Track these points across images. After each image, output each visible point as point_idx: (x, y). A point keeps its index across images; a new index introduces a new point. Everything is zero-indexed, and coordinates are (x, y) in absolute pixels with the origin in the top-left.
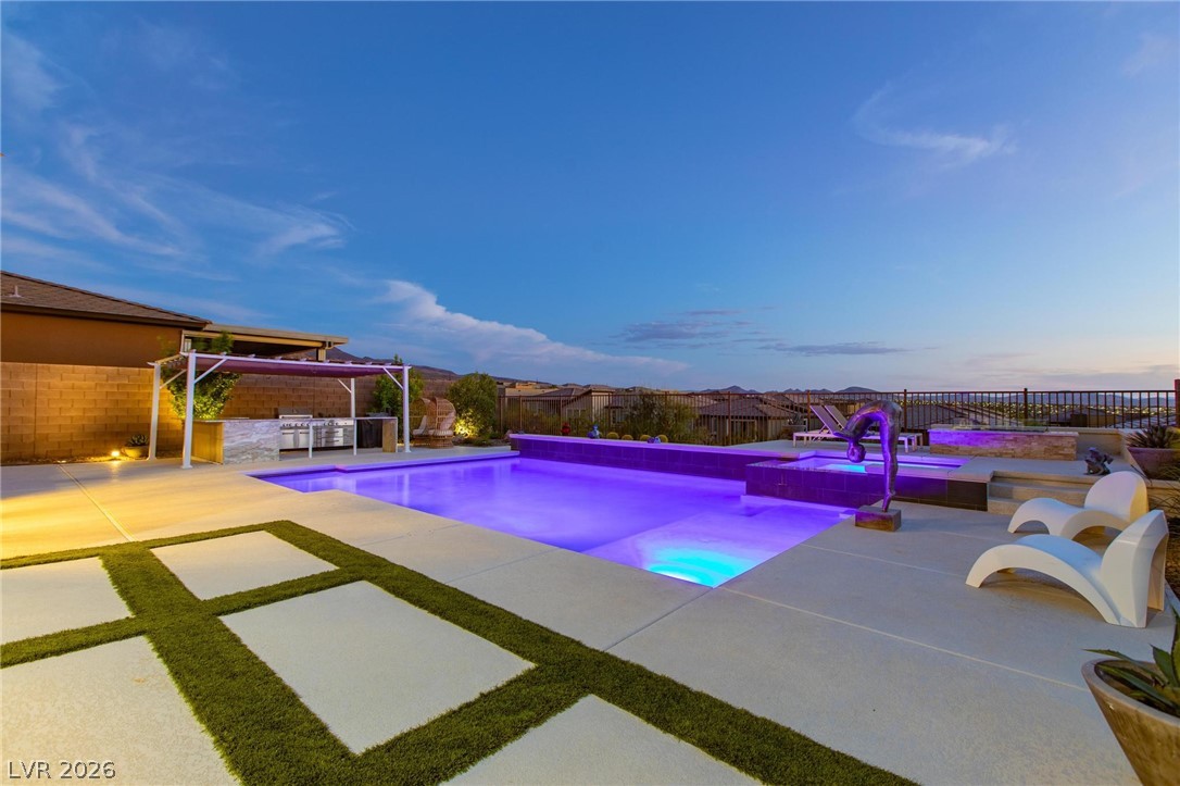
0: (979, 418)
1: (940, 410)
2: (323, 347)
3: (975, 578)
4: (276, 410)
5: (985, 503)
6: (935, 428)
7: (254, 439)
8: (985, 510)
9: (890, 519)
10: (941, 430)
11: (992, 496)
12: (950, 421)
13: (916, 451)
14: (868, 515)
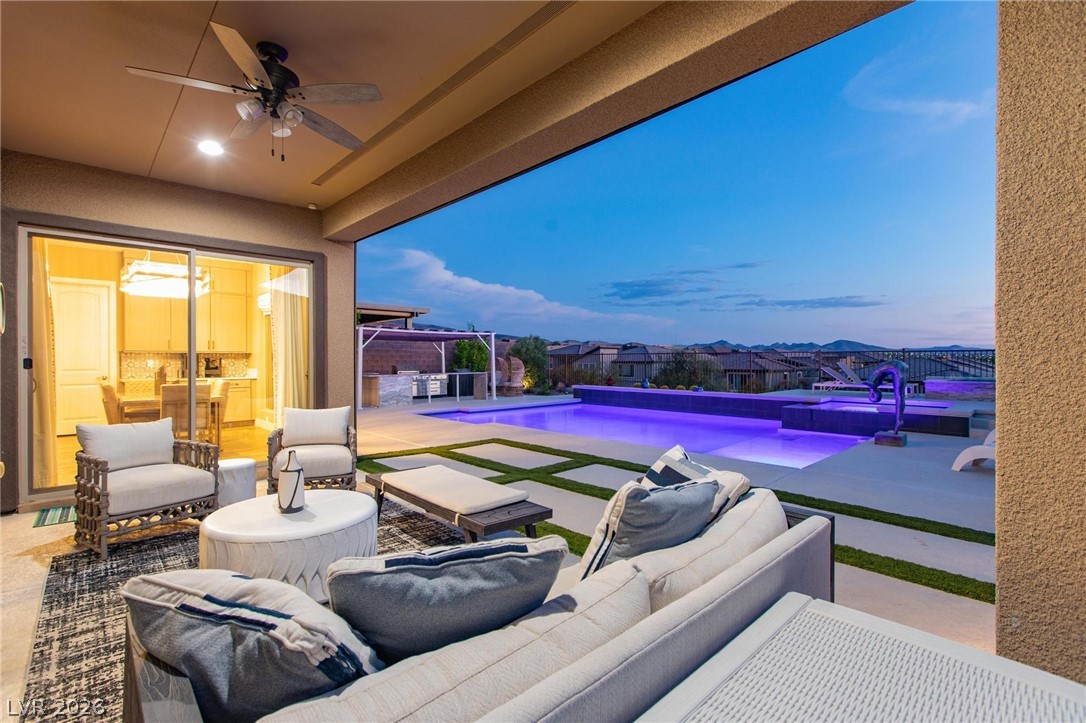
0: (966, 369)
1: (933, 364)
2: (410, 317)
3: (957, 466)
4: (394, 367)
5: (967, 431)
6: (929, 380)
7: (398, 389)
8: (968, 436)
9: (900, 438)
10: (933, 381)
11: (973, 427)
12: (942, 373)
13: (914, 397)
14: (884, 437)
